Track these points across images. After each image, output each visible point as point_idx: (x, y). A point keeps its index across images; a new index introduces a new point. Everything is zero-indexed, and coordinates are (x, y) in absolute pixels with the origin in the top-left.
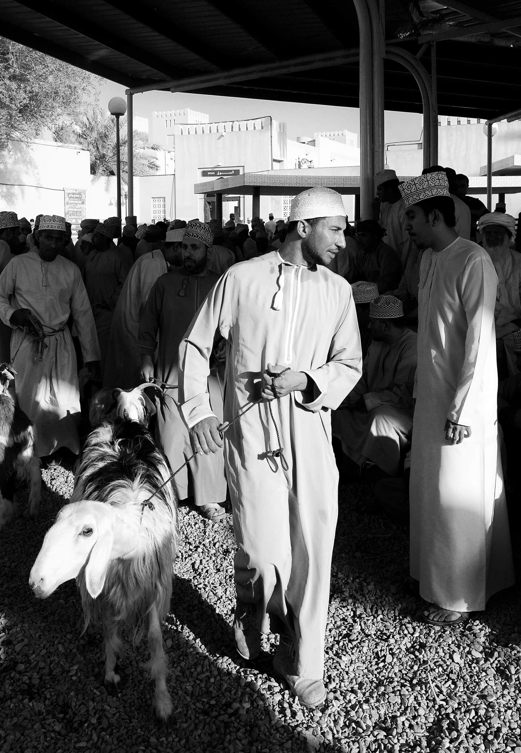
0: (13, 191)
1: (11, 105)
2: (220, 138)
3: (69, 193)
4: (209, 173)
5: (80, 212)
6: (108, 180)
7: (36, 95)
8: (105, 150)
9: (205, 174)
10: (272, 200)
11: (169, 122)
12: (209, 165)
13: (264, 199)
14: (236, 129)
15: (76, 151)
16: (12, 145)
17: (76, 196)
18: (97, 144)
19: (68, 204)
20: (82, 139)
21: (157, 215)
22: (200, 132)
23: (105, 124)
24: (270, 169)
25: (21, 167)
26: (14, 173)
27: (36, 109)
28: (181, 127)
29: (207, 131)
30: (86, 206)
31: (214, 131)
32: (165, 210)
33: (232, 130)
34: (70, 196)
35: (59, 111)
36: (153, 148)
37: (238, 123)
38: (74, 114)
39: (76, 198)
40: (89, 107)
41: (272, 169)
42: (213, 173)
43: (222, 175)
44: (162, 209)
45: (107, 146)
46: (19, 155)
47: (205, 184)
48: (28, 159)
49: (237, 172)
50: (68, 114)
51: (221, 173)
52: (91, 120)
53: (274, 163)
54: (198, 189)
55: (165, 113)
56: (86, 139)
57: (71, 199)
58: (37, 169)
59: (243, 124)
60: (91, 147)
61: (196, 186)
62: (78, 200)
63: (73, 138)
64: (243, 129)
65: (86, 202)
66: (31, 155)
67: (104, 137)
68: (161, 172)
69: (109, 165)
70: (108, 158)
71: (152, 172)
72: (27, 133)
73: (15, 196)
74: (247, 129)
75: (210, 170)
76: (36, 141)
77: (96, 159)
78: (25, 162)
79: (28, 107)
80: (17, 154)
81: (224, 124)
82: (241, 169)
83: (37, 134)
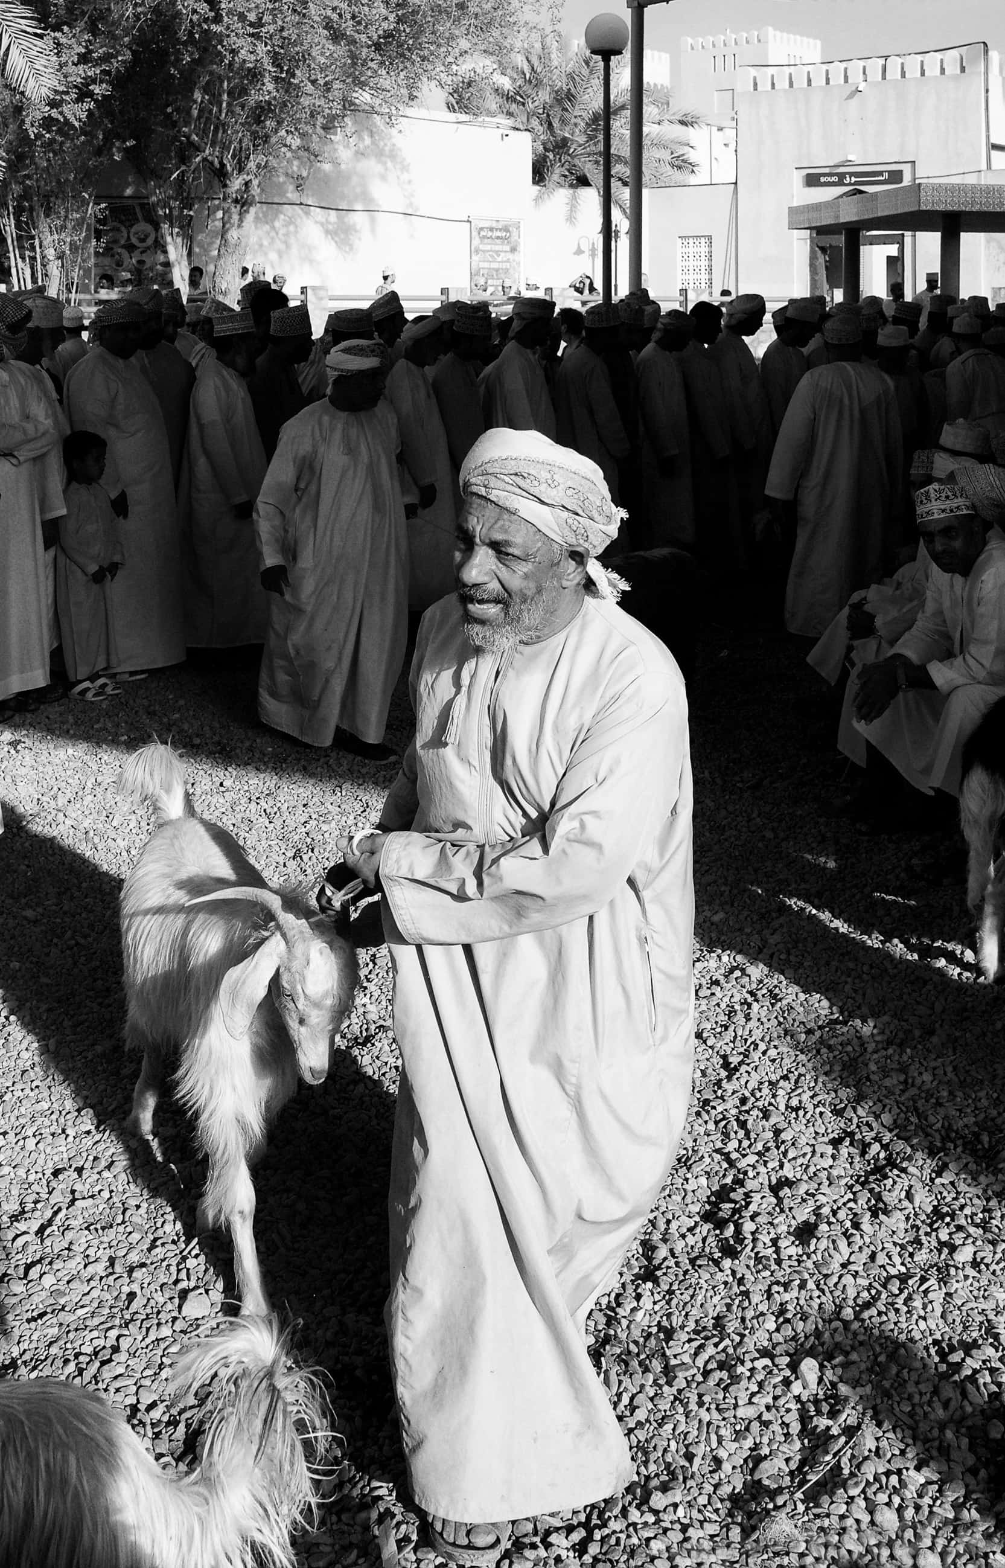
0: (351, 222)
1: (357, 36)
2: (851, 96)
3: (482, 229)
4: (822, 179)
5: (507, 271)
6: (574, 197)
7: (414, 13)
8: (567, 128)
9: (812, 180)
10: (988, 241)
11: (720, 60)
12: (823, 159)
13: (971, 242)
14: (894, 73)
15: (501, 131)
16: (355, 122)
17: (499, 234)
18: (548, 115)
19: (477, 251)
20: (514, 106)
21: (691, 277)
22: (801, 82)
23: (569, 70)
24: (984, 167)
25: (371, 165)
26: (355, 180)
27: (411, 42)
28: (753, 72)
29: (819, 81)
30: (520, 257)
31: (837, 79)
32: (710, 266)
33: (884, 77)
34: (482, 233)
35: (464, 44)
36: (682, 123)
37: (899, 60)
38: (498, 51)
39: (498, 238)
40: (533, 35)
41: (989, 167)
42: (835, 179)
43: (856, 183)
44: (704, 263)
45: (573, 120)
46: (368, 141)
47: (817, 207)
48: (387, 148)
49: (896, 176)
50: (485, 51)
51: (853, 179)
52: (536, 63)
53: (995, 154)
54: (797, 217)
55: (711, 39)
56: (523, 104)
57: (486, 241)
58: (407, 171)
59: (913, 64)
60: (535, 122)
61: (792, 211)
62: (503, 244)
63: (492, 102)
64: (913, 72)
65: (521, 248)
66: (394, 141)
67: (565, 98)
68: (701, 177)
69: (576, 161)
70: (574, 146)
71: (678, 176)
72: (389, 95)
73: (356, 231)
74: (923, 74)
75: (827, 170)
76: (409, 112)
77: (545, 148)
78: (380, 154)
79: (393, 36)
80: (363, 140)
81: (862, 63)
82: (907, 170)
83: (412, 98)
